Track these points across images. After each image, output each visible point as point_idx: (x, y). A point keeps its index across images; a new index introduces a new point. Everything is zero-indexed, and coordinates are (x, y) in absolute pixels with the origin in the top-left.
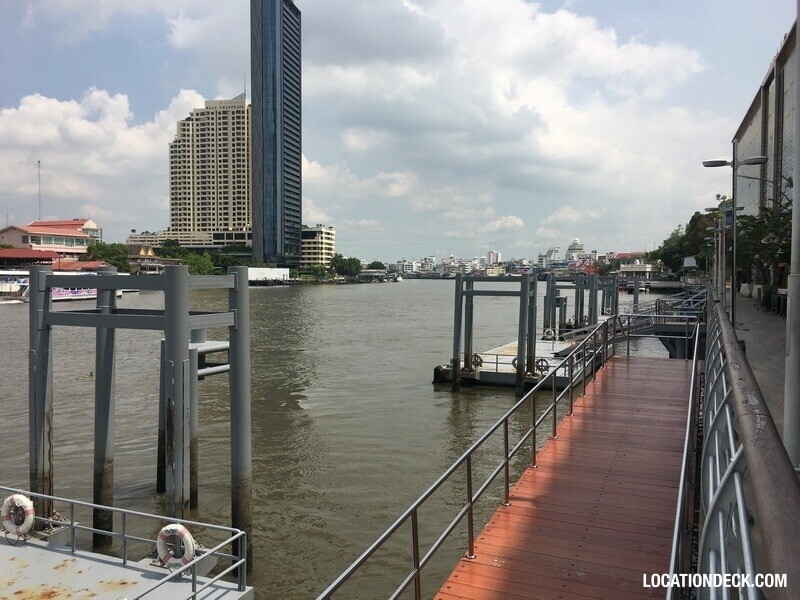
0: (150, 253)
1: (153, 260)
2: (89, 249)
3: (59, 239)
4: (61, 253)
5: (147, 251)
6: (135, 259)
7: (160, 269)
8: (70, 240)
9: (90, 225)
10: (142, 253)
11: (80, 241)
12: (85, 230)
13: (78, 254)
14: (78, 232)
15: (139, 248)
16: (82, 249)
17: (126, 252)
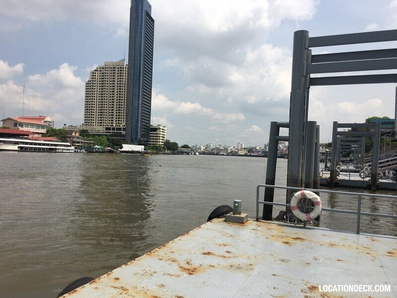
0: (77, 135)
1: (78, 138)
2: (47, 131)
3: (32, 125)
4: (33, 132)
5: (76, 134)
6: (70, 137)
7: (82, 143)
8: (38, 126)
9: (48, 119)
10: (73, 134)
11: (43, 127)
12: (45, 122)
13: (41, 133)
14: (42, 123)
15: (72, 132)
16: (44, 131)
17: (66, 133)
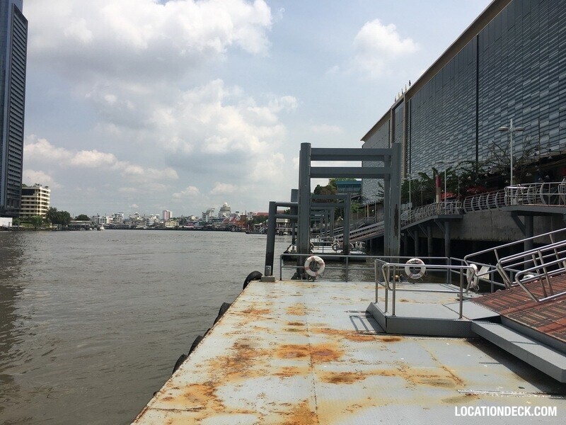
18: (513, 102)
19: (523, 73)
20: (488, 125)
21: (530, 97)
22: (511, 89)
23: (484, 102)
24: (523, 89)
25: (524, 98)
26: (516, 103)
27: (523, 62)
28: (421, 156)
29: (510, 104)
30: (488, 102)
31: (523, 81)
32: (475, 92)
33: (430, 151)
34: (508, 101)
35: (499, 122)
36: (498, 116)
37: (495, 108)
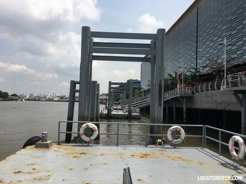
18: (216, 38)
19: (222, 23)
20: (203, 51)
21: (226, 35)
22: (215, 31)
23: (200, 39)
24: (222, 31)
25: (222, 35)
26: (218, 39)
27: (222, 17)
28: (169, 67)
29: (214, 39)
30: (203, 39)
31: (222, 27)
32: (196, 35)
33: (173, 65)
34: (213, 38)
35: (209, 49)
36: (208, 46)
37: (206, 42)
